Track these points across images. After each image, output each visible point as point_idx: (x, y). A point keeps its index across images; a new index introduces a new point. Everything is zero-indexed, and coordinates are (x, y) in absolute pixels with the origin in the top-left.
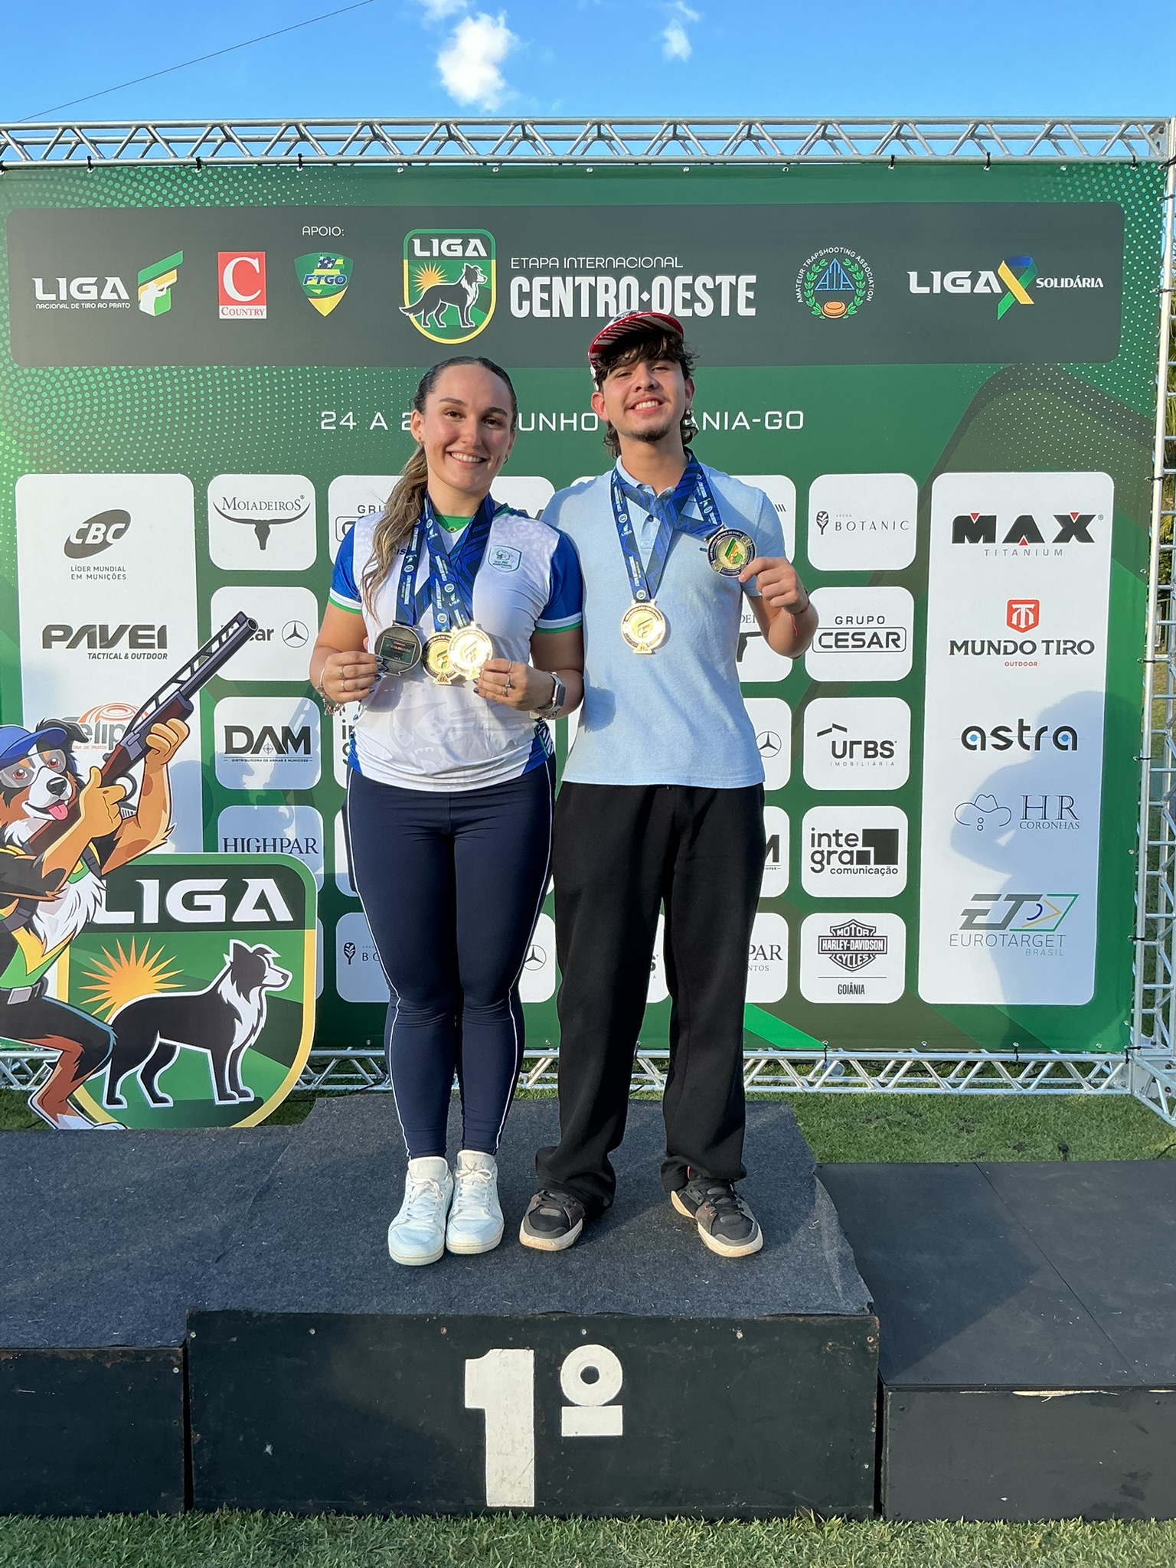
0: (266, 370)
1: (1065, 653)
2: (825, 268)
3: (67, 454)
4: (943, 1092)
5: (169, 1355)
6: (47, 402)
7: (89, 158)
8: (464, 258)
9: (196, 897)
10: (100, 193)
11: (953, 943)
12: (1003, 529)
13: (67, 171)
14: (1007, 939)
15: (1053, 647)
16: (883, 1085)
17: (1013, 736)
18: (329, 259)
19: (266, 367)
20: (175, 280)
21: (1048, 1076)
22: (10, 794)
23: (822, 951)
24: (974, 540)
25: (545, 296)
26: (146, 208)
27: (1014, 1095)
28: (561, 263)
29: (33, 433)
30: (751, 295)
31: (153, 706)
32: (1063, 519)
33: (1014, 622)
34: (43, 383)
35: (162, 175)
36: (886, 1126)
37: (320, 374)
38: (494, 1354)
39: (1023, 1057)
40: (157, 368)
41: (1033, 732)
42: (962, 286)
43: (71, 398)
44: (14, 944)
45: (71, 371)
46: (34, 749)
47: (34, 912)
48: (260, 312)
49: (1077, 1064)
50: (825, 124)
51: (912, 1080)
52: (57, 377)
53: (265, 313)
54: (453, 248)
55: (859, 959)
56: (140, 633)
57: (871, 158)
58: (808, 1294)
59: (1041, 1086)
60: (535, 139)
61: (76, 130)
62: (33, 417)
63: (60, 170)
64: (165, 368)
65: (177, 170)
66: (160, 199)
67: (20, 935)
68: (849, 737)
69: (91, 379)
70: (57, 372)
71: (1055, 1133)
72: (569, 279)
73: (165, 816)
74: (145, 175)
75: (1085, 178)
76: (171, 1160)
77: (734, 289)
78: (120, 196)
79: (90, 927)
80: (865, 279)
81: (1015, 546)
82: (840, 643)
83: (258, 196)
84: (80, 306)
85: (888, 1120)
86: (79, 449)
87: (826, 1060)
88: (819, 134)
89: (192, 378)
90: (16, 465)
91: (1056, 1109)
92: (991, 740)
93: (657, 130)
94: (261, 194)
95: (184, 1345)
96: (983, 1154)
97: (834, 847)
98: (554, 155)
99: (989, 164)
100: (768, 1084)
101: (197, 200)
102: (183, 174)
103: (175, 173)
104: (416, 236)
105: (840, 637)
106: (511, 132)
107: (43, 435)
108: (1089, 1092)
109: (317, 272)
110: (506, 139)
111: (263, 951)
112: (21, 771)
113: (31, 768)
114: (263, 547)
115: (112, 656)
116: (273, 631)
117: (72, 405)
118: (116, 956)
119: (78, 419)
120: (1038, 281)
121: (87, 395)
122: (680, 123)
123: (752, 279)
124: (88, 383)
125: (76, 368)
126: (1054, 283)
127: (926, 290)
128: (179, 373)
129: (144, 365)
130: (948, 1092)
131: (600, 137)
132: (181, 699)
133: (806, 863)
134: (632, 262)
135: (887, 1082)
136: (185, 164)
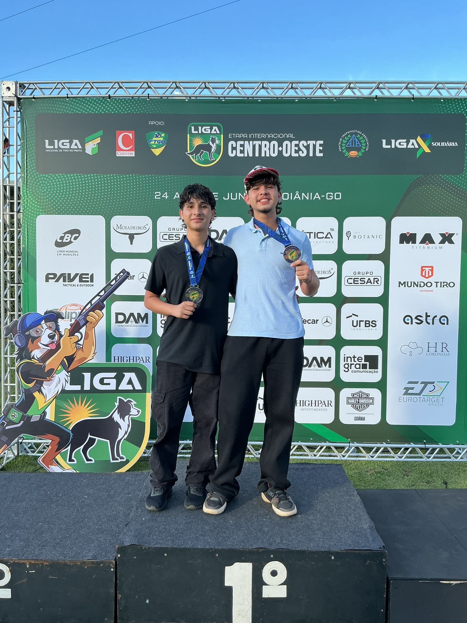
0: (134, 176)
1: (443, 287)
2: (350, 138)
3: (57, 207)
4: (396, 460)
5: (110, 563)
6: (49, 187)
7: (67, 95)
8: (211, 134)
9: (105, 379)
10: (72, 108)
11: (400, 400)
12: (419, 238)
13: (59, 99)
14: (421, 399)
15: (439, 284)
16: (372, 457)
17: (423, 319)
18: (159, 134)
19: (134, 175)
20: (100, 141)
21: (437, 454)
22: (34, 339)
23: (348, 403)
24: (408, 243)
25: (242, 148)
26: (89, 114)
27: (423, 461)
28: (248, 136)
29: (44, 199)
30: (321, 148)
31: (89, 305)
32: (442, 235)
33: (424, 274)
34: (48, 180)
35: (95, 101)
36: (375, 473)
37: (155, 178)
38: (237, 564)
39: (427, 446)
40: (92, 175)
41: (431, 318)
42: (403, 145)
43: (59, 186)
44: (34, 398)
45: (59, 175)
46: (43, 322)
47: (42, 385)
48: (132, 154)
49: (449, 449)
50: (350, 83)
51: (384, 455)
52: (53, 178)
53: (134, 154)
54: (206, 130)
55: (363, 406)
56: (83, 276)
57: (368, 96)
58: (358, 542)
59: (434, 458)
60: (238, 88)
61: (63, 84)
62: (44, 193)
63: (56, 99)
64: (95, 175)
65: (101, 99)
66: (94, 110)
67: (36, 394)
68: (359, 319)
69: (67, 179)
70: (53, 176)
71: (442, 477)
72: (251, 142)
73: (93, 348)
74: (88, 101)
75: (450, 104)
76: (100, 485)
77: (314, 146)
78: (79, 109)
79: (63, 391)
80: (365, 142)
81: (424, 245)
82: (355, 282)
83: (132, 110)
84: (63, 151)
85: (375, 471)
86: (61, 206)
87: (349, 447)
88: (348, 87)
89: (106, 179)
90: (36, 211)
91: (441, 467)
92: (415, 321)
93: (286, 85)
94: (133, 109)
95: (115, 559)
96: (414, 485)
97: (353, 362)
98: (246, 95)
99: (413, 99)
100: (326, 456)
101: (109, 111)
102: (103, 101)
103: (100, 101)
104: (192, 125)
105: (355, 280)
106: (229, 86)
107: (47, 200)
108: (453, 460)
109: (154, 139)
110: (228, 88)
111: (130, 401)
112: (38, 330)
113: (42, 329)
114: (131, 244)
115: (72, 285)
116: (134, 276)
117: (59, 189)
118: (73, 403)
119: (61, 194)
120: (432, 143)
121: (65, 185)
122: (295, 83)
123: (322, 142)
124: (65, 180)
125: (60, 174)
126: (439, 144)
127: (389, 147)
128: (100, 177)
129: (87, 174)
130: (398, 460)
131: (263, 88)
132: (101, 303)
133: (342, 368)
134: (275, 136)
135: (374, 456)
136: (104, 97)
